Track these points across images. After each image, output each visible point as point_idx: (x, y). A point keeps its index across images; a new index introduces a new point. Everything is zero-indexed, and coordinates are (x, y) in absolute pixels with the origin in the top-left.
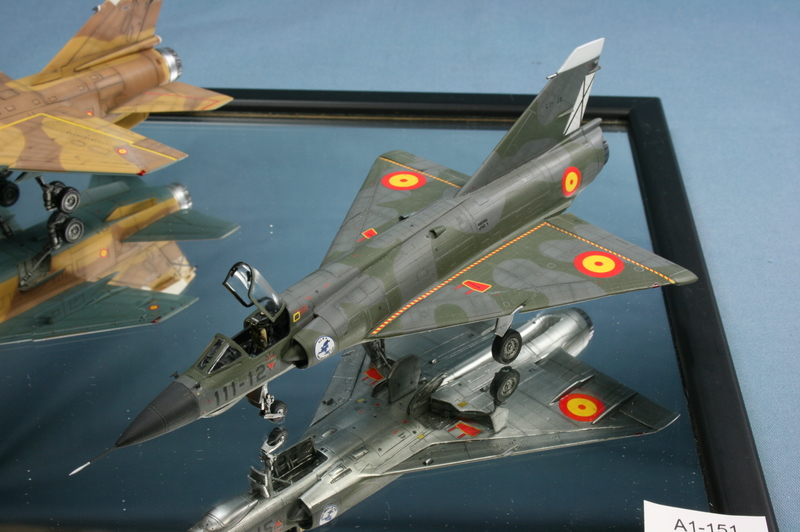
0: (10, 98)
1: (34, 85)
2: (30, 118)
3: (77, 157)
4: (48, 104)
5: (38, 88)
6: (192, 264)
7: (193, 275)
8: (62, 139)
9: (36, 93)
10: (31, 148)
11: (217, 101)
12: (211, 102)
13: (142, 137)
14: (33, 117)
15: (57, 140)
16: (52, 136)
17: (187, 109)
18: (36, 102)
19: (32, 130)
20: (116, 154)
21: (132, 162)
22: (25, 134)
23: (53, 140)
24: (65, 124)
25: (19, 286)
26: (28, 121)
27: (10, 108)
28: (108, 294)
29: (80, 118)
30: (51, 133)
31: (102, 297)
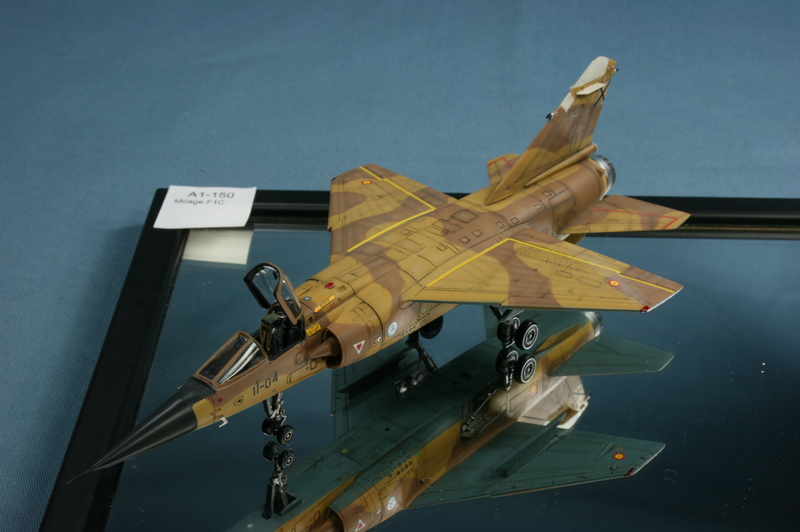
0: (471, 220)
1: (488, 205)
2: (498, 244)
3: (570, 291)
4: (511, 227)
5: (496, 208)
6: (587, 393)
7: (586, 404)
8: (545, 270)
9: (494, 213)
10: (517, 281)
11: (676, 219)
12: (670, 220)
13: (627, 266)
14: (501, 242)
15: (540, 270)
16: (534, 267)
17: (647, 228)
18: (500, 225)
19: (507, 257)
20: (607, 286)
21: (631, 296)
22: (504, 263)
23: (535, 270)
24: (539, 251)
25: (461, 431)
26: (498, 247)
27: (477, 233)
28: (556, 439)
29: (551, 243)
30: (531, 263)
31: (551, 442)
